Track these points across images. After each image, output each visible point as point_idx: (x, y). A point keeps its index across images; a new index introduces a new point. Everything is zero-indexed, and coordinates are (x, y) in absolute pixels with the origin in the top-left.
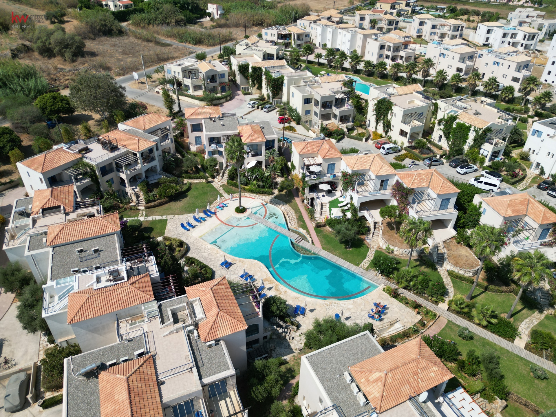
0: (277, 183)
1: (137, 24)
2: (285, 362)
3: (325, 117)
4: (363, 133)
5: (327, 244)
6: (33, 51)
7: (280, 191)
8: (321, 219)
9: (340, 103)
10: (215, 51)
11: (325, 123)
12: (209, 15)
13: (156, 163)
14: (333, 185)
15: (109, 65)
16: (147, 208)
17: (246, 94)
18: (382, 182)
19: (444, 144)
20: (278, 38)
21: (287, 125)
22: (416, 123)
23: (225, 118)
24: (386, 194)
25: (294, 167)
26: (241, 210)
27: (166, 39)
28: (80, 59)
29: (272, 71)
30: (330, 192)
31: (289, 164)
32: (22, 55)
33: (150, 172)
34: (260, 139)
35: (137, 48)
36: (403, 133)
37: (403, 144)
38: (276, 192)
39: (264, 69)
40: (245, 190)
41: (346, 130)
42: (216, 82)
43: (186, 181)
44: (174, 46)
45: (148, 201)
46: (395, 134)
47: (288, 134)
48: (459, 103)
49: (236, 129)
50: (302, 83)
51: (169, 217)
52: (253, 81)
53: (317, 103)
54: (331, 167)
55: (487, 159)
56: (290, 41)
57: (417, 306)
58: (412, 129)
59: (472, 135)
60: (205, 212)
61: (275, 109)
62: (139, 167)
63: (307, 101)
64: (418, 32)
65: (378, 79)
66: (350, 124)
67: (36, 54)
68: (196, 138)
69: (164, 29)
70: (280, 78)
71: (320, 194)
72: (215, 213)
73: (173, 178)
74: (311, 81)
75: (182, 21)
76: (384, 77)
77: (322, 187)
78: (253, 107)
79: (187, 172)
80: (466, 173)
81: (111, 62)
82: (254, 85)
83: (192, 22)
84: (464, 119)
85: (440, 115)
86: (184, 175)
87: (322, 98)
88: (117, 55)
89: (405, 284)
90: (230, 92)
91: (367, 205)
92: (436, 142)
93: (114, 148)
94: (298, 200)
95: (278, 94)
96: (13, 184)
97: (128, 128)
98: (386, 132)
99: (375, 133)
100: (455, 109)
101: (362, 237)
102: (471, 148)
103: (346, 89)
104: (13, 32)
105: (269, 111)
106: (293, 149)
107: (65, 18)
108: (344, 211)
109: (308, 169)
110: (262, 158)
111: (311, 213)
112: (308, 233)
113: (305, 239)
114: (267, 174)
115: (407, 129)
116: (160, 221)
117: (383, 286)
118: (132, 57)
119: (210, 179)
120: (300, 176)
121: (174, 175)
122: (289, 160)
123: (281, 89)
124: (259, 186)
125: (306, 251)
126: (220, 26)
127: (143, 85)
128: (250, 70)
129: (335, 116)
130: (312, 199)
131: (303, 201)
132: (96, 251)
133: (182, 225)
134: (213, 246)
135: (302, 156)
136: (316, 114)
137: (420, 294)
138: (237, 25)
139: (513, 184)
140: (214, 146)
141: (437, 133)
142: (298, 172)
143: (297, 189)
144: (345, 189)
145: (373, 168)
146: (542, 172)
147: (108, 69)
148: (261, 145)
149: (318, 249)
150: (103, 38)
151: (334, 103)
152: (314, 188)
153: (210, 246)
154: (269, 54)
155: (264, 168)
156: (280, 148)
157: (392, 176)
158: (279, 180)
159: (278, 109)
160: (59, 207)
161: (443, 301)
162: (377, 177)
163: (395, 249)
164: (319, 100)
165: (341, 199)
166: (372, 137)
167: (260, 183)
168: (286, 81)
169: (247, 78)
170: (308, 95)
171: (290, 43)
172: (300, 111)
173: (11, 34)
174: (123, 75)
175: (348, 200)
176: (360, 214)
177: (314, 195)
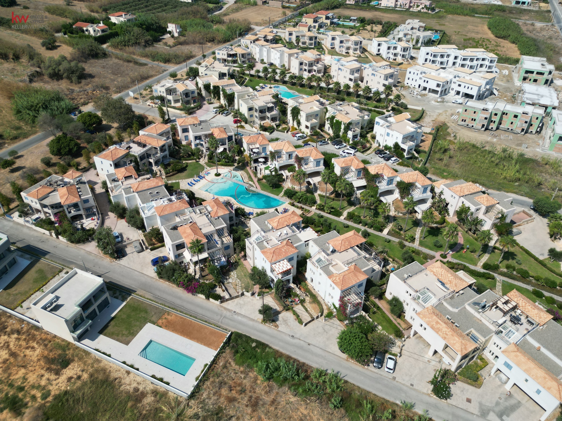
0: (236, 160)
1: (115, 46)
2: (245, 231)
3: (263, 118)
4: (286, 128)
5: (263, 187)
6: (43, 75)
7: (238, 164)
8: (260, 176)
9: (270, 109)
10: (181, 69)
11: (262, 122)
12: (170, 33)
13: (167, 153)
14: (266, 159)
15: (107, 85)
16: (166, 177)
17: (210, 104)
18: (289, 155)
19: (331, 132)
20: (228, 57)
21: (239, 124)
22: (314, 121)
23: (202, 124)
24: (292, 161)
25: (244, 150)
26: (218, 175)
27: (141, 59)
28: (83, 81)
29: (226, 88)
30: (265, 163)
31: (242, 149)
32: (36, 79)
33: (164, 157)
34: (224, 136)
35: (122, 69)
36: (307, 127)
37: (307, 133)
38: (236, 164)
39: (221, 87)
40: (218, 165)
41: (275, 126)
42: (189, 96)
43: (184, 162)
44: (150, 65)
45: (167, 173)
46: (303, 128)
47: (240, 130)
48: (339, 107)
49: (209, 130)
50: (247, 97)
51: (180, 181)
52: (214, 95)
53: (256, 111)
54: (264, 149)
55: (351, 140)
56: (236, 58)
57: (302, 208)
58: (311, 124)
59: (343, 127)
60: (199, 177)
61: (230, 113)
62: (158, 155)
63: (250, 109)
64: (331, 45)
65: (299, 87)
66: (278, 122)
67: (46, 78)
68: (185, 136)
69: (138, 50)
70: (232, 94)
71: (260, 164)
72: (204, 177)
73: (177, 160)
74: (252, 95)
75: (149, 40)
76: (302, 86)
77: (260, 160)
78: (216, 113)
79: (183, 157)
80: (339, 148)
81: (107, 82)
82: (215, 97)
83: (157, 40)
84: (339, 118)
85: (328, 115)
86: (182, 159)
87: (259, 107)
88: (109, 76)
89: (298, 200)
90: (199, 103)
91: (282, 168)
92: (327, 131)
93: (144, 146)
94: (248, 168)
95: (232, 104)
96: (86, 169)
97: (146, 133)
98: (299, 126)
99: (293, 127)
100: (335, 111)
101: (281, 183)
102: (343, 133)
103: (274, 100)
104: (23, 60)
105: (227, 116)
106: (244, 140)
107: (57, 44)
108: (271, 172)
109: (252, 151)
110: (226, 146)
111: (255, 174)
112: (254, 183)
113: (252, 186)
114: (230, 155)
115: (309, 124)
116: (176, 183)
117: (288, 202)
118: (120, 77)
119: (198, 160)
120: (248, 155)
121: (177, 159)
122: (242, 146)
123: (233, 101)
124: (226, 162)
125: (253, 191)
126: (181, 44)
127: (137, 100)
128: (212, 88)
129: (268, 118)
130: (256, 167)
131: (251, 168)
132: (157, 193)
133: (188, 184)
134: (206, 192)
135: (248, 144)
136: (256, 117)
137: (305, 204)
138: (194, 43)
139: (363, 152)
140: (198, 141)
141: (327, 126)
142: (247, 153)
143: (247, 162)
144: (272, 160)
145: (284, 148)
146: (379, 145)
147: (107, 88)
148: (226, 139)
149: (259, 190)
150: (92, 61)
151: (267, 110)
152: (256, 161)
153: (205, 192)
154: (222, 73)
155: (228, 151)
156: (236, 140)
157: (294, 152)
158: (237, 158)
159: (232, 114)
160: (132, 176)
161: (313, 206)
162: (286, 153)
163: (295, 187)
164: (257, 108)
165: (270, 166)
166: (291, 130)
167: (227, 160)
168: (236, 96)
169: (210, 92)
170: (250, 105)
171: (237, 60)
172: (246, 115)
173: (22, 62)
174: (120, 93)
175: (274, 166)
176: (280, 172)
177: (256, 165)
